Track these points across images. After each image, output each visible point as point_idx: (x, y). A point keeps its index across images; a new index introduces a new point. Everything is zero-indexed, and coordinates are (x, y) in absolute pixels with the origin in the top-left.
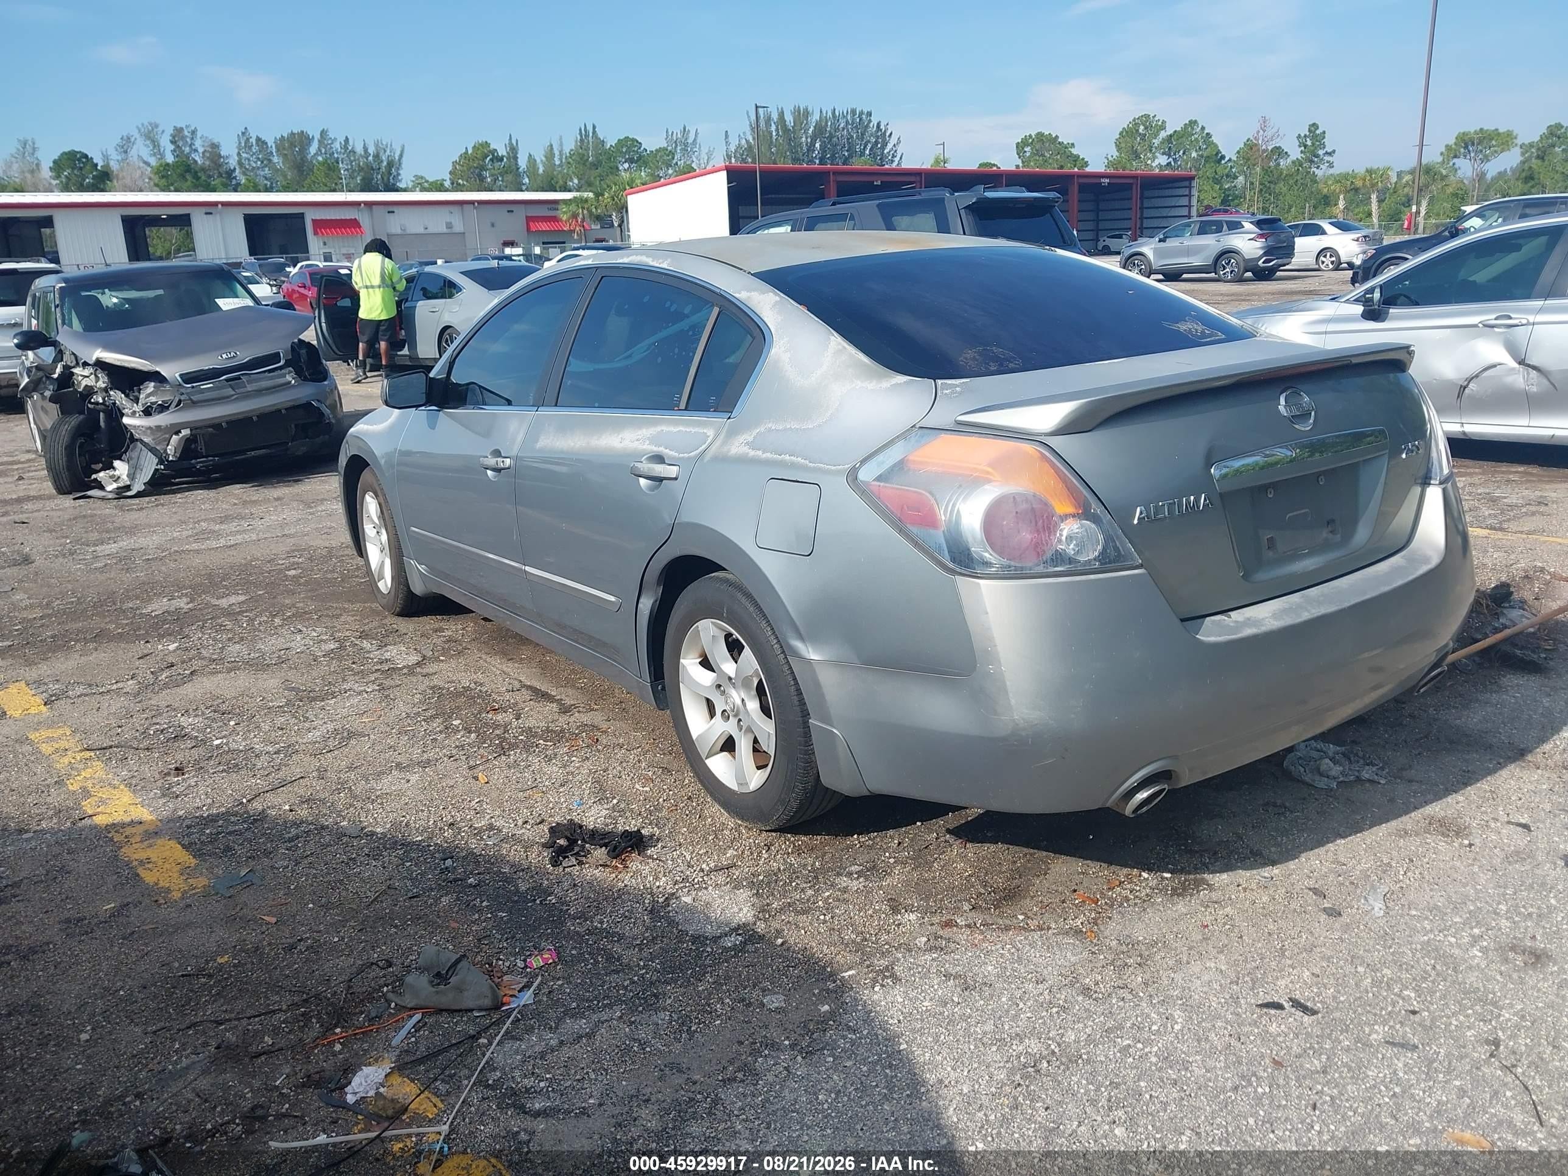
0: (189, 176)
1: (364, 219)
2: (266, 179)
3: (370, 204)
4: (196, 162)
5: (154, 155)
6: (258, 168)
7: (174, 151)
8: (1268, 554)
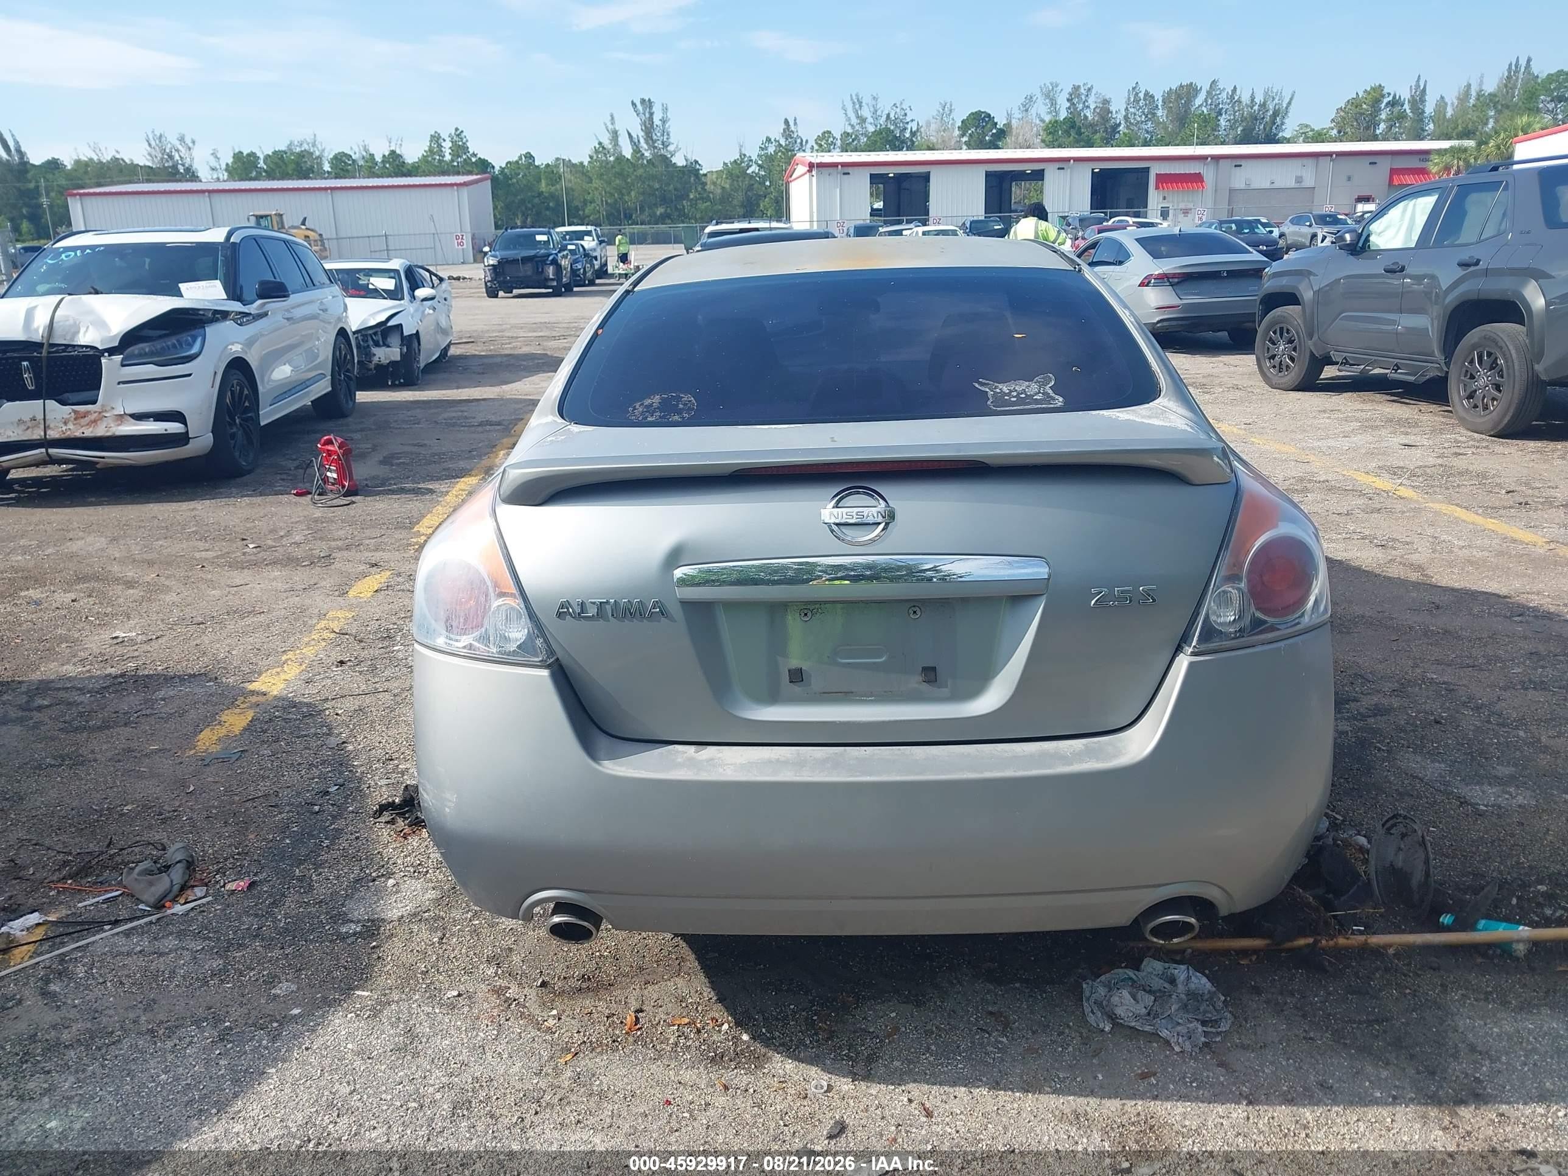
0: (1073, 133)
1: (1208, 173)
2: (1148, 132)
3: (1217, 158)
4: (1086, 117)
5: (1050, 113)
6: (1142, 122)
7: (1069, 108)
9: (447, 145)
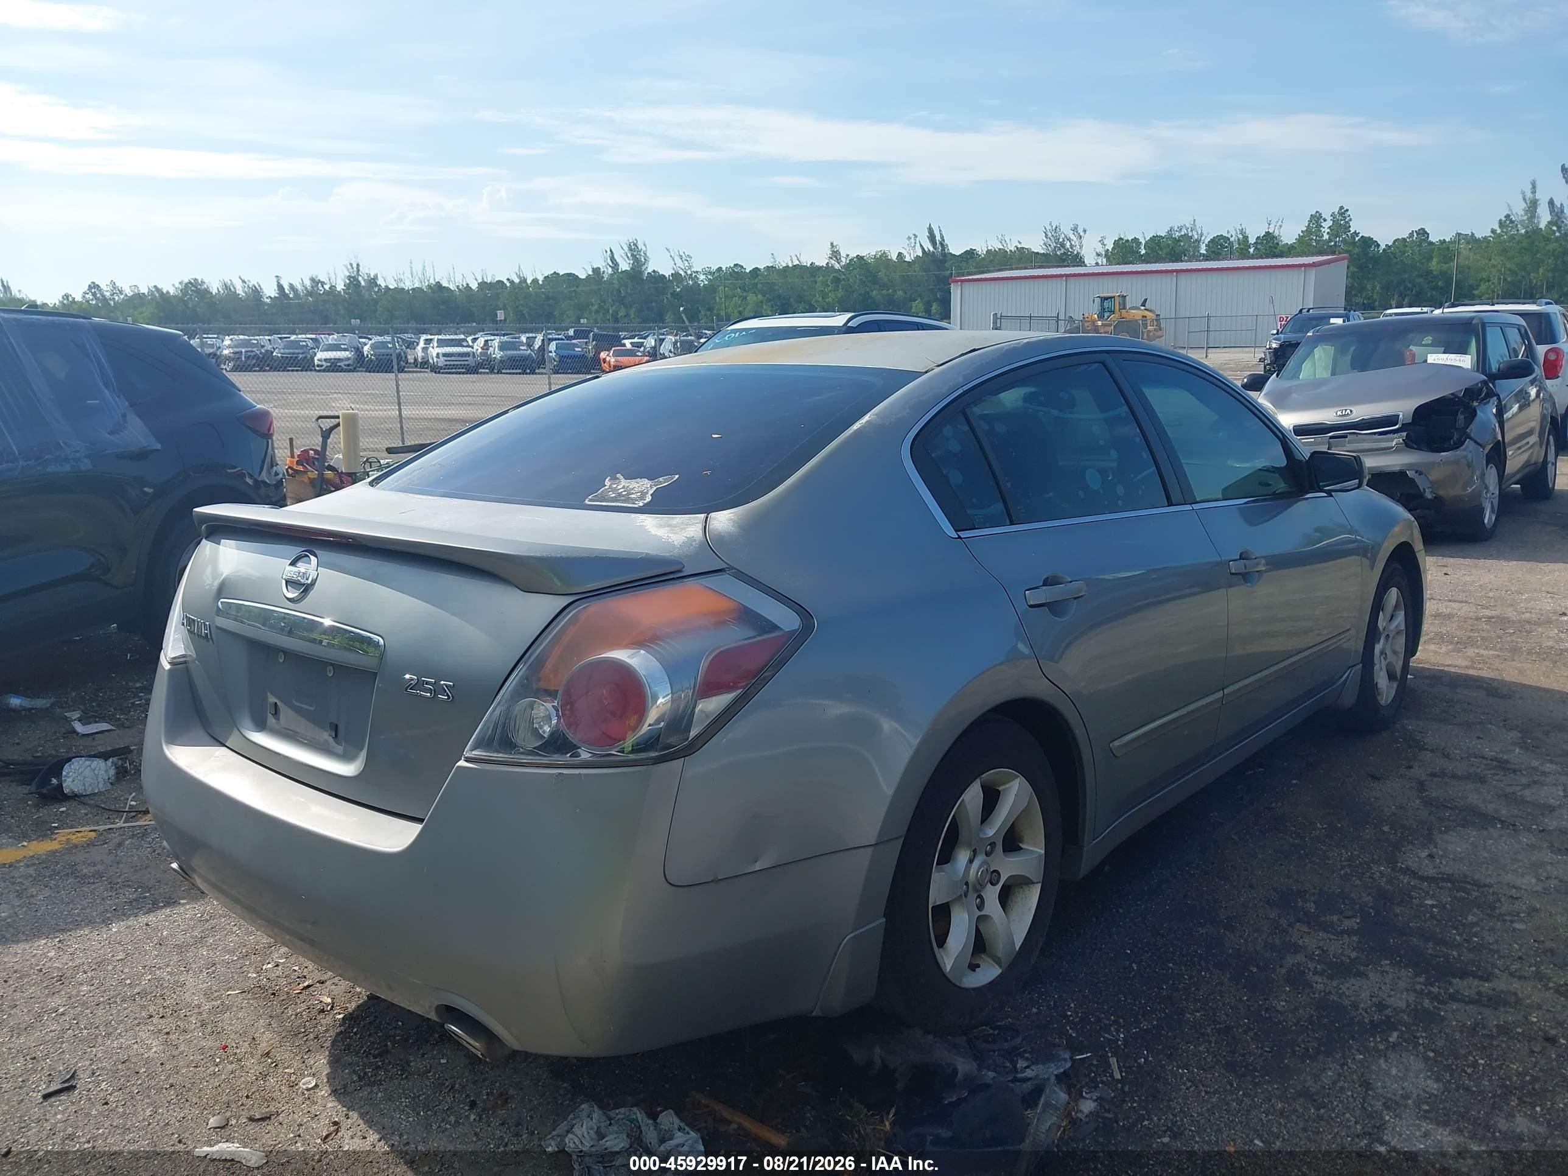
8: (271, 720)
9: (1326, 226)
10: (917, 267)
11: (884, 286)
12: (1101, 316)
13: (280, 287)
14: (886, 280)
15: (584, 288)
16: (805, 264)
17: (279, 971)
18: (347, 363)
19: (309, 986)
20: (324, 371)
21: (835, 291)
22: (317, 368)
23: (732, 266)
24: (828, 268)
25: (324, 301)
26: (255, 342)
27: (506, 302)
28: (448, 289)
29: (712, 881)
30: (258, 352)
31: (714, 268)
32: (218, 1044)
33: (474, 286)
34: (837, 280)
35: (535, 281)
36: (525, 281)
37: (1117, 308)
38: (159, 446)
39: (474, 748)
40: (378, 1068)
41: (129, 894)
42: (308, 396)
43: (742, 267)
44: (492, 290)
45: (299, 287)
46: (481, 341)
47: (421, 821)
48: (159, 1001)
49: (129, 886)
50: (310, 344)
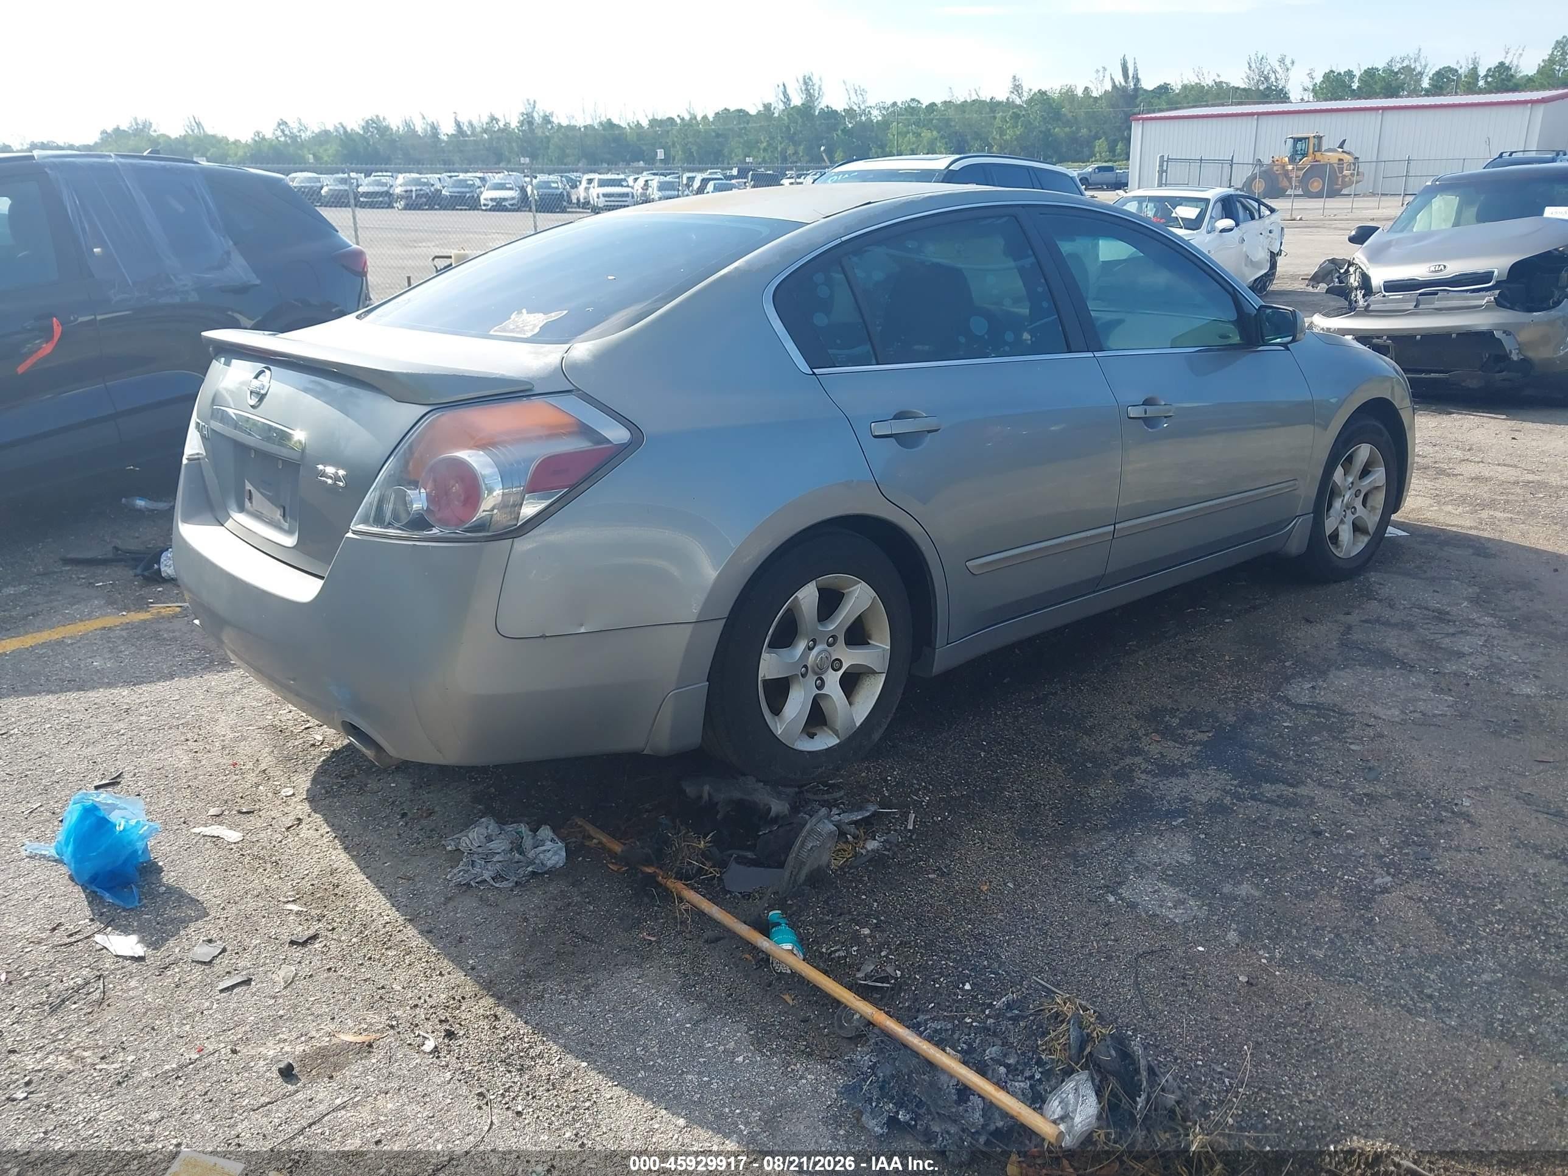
8: (247, 504)
10: (1104, 103)
11: (1068, 123)
12: (1292, 160)
13: (458, 124)
14: (1070, 115)
15: (754, 125)
16: (984, 99)
17: (290, 716)
18: (511, 202)
19: (309, 728)
20: (490, 210)
21: (1013, 127)
22: (484, 208)
23: (909, 100)
24: (1009, 104)
25: (499, 138)
26: (426, 180)
27: (676, 139)
28: (619, 127)
29: (540, 637)
30: (428, 191)
31: (889, 102)
32: (231, 762)
33: (645, 123)
34: (1016, 117)
35: (705, 118)
36: (695, 118)
37: (1311, 151)
38: (258, 282)
39: (356, 524)
40: (343, 786)
41: (195, 654)
42: (467, 236)
43: (919, 102)
44: (663, 127)
45: (475, 123)
46: (641, 182)
47: (322, 578)
48: (196, 730)
49: (195, 649)
50: (478, 182)
